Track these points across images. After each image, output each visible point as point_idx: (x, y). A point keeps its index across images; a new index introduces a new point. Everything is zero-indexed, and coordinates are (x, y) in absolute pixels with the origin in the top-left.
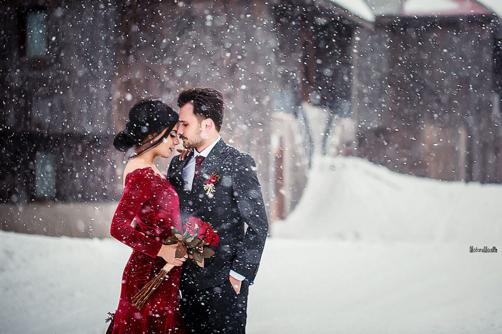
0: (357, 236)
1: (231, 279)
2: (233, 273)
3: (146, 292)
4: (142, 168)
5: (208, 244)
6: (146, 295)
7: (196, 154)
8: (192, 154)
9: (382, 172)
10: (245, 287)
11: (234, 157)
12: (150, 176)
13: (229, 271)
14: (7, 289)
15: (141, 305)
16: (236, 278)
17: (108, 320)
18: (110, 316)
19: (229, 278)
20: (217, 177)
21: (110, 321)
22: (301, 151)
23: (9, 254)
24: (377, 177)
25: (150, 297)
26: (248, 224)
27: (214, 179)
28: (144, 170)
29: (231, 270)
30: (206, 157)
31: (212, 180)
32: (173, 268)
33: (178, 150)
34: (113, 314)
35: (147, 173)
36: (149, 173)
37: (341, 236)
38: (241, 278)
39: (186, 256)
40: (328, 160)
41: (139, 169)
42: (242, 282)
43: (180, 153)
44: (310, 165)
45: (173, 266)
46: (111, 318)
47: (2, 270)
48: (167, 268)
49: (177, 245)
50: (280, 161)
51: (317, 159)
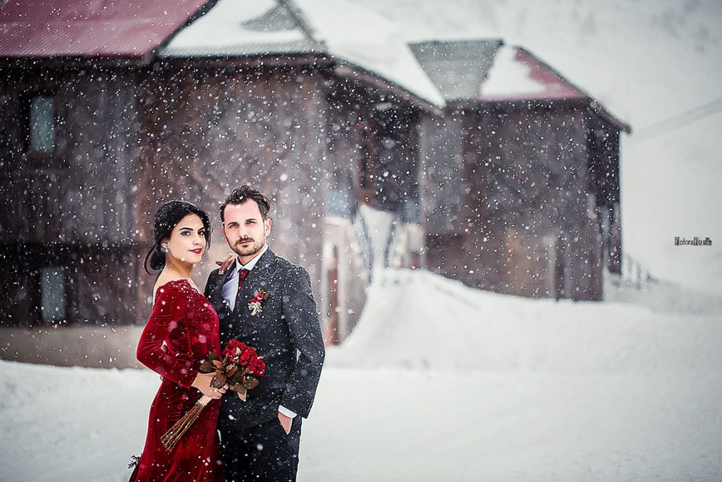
0: (426, 364)
1: (279, 416)
2: (282, 409)
3: (179, 430)
4: (176, 280)
5: (252, 372)
6: (179, 433)
7: (239, 266)
8: (234, 265)
9: (456, 287)
10: (296, 426)
11: (285, 270)
12: (185, 289)
13: (278, 406)
14: (9, 430)
15: (172, 446)
16: (286, 414)
17: (131, 465)
18: (134, 461)
19: (277, 415)
20: (264, 294)
21: (134, 466)
22: (359, 262)
23: (11, 387)
24: (450, 294)
25: (183, 437)
26: (300, 350)
27: (260, 297)
28: (178, 282)
29: (280, 406)
30: (251, 269)
31: (259, 298)
32: (211, 401)
33: (217, 263)
34: (138, 458)
35: (182, 286)
36: (184, 287)
37: (407, 365)
38: (292, 415)
39: (226, 387)
40: (391, 274)
41: (172, 282)
42: (294, 419)
43: (220, 267)
44: (370, 280)
45: (211, 399)
46: (135, 463)
47: (3, 406)
48: (204, 401)
49: (214, 373)
50: (333, 274)
51: (378, 271)
